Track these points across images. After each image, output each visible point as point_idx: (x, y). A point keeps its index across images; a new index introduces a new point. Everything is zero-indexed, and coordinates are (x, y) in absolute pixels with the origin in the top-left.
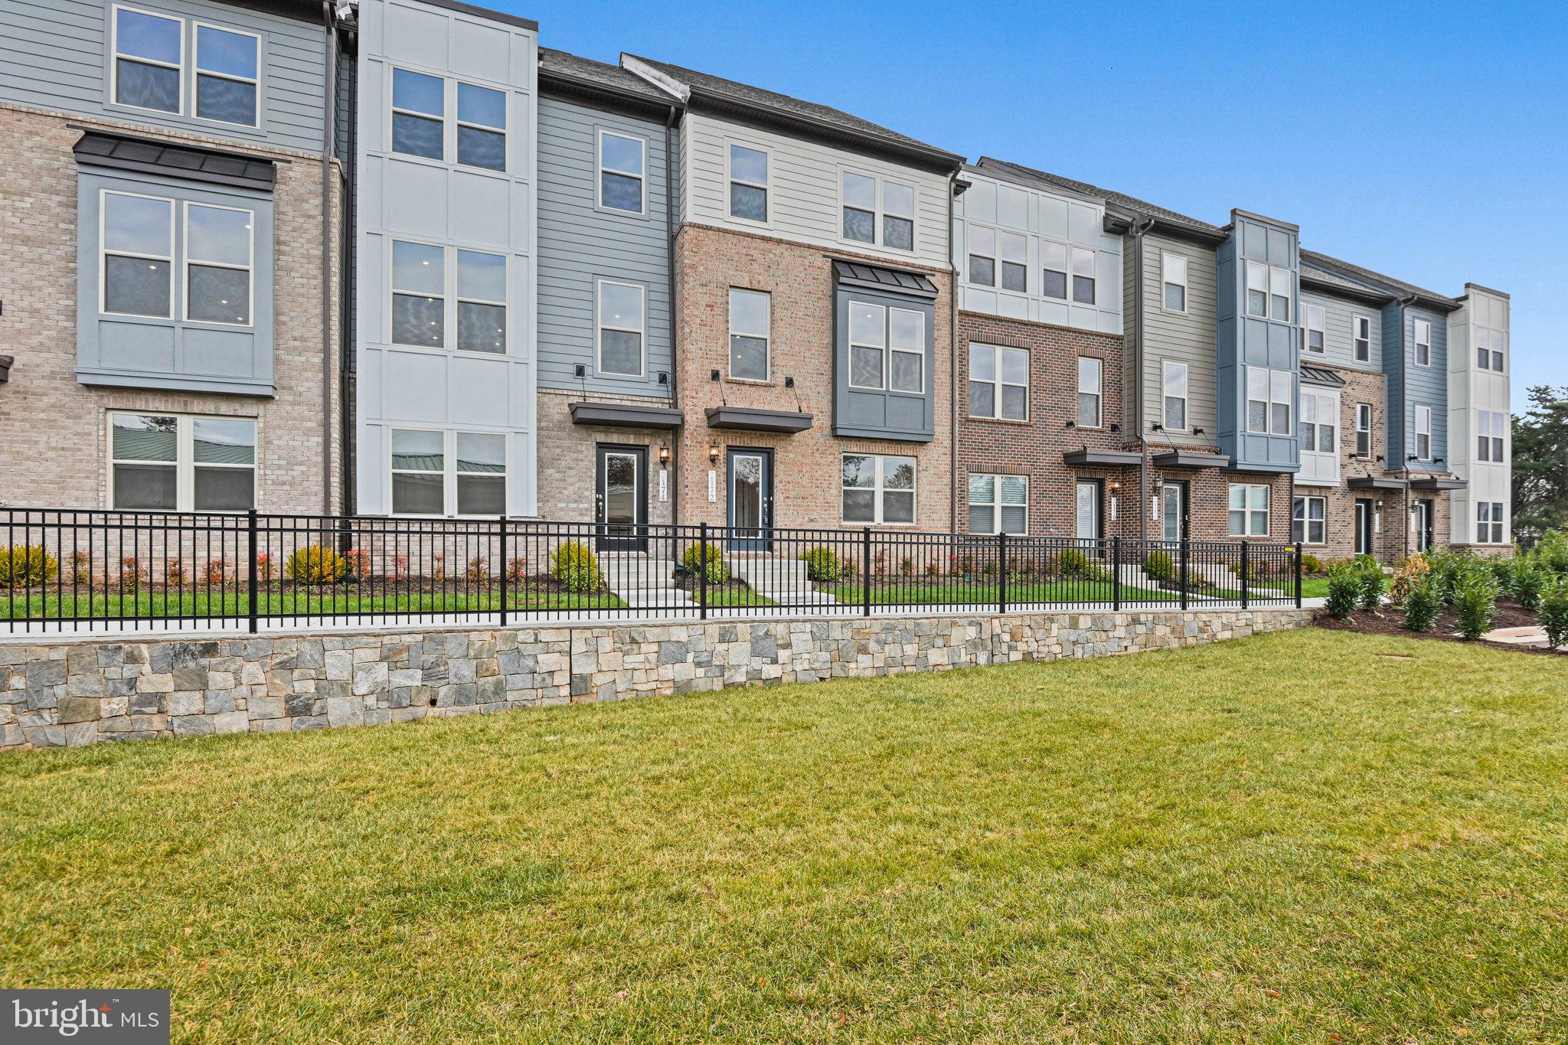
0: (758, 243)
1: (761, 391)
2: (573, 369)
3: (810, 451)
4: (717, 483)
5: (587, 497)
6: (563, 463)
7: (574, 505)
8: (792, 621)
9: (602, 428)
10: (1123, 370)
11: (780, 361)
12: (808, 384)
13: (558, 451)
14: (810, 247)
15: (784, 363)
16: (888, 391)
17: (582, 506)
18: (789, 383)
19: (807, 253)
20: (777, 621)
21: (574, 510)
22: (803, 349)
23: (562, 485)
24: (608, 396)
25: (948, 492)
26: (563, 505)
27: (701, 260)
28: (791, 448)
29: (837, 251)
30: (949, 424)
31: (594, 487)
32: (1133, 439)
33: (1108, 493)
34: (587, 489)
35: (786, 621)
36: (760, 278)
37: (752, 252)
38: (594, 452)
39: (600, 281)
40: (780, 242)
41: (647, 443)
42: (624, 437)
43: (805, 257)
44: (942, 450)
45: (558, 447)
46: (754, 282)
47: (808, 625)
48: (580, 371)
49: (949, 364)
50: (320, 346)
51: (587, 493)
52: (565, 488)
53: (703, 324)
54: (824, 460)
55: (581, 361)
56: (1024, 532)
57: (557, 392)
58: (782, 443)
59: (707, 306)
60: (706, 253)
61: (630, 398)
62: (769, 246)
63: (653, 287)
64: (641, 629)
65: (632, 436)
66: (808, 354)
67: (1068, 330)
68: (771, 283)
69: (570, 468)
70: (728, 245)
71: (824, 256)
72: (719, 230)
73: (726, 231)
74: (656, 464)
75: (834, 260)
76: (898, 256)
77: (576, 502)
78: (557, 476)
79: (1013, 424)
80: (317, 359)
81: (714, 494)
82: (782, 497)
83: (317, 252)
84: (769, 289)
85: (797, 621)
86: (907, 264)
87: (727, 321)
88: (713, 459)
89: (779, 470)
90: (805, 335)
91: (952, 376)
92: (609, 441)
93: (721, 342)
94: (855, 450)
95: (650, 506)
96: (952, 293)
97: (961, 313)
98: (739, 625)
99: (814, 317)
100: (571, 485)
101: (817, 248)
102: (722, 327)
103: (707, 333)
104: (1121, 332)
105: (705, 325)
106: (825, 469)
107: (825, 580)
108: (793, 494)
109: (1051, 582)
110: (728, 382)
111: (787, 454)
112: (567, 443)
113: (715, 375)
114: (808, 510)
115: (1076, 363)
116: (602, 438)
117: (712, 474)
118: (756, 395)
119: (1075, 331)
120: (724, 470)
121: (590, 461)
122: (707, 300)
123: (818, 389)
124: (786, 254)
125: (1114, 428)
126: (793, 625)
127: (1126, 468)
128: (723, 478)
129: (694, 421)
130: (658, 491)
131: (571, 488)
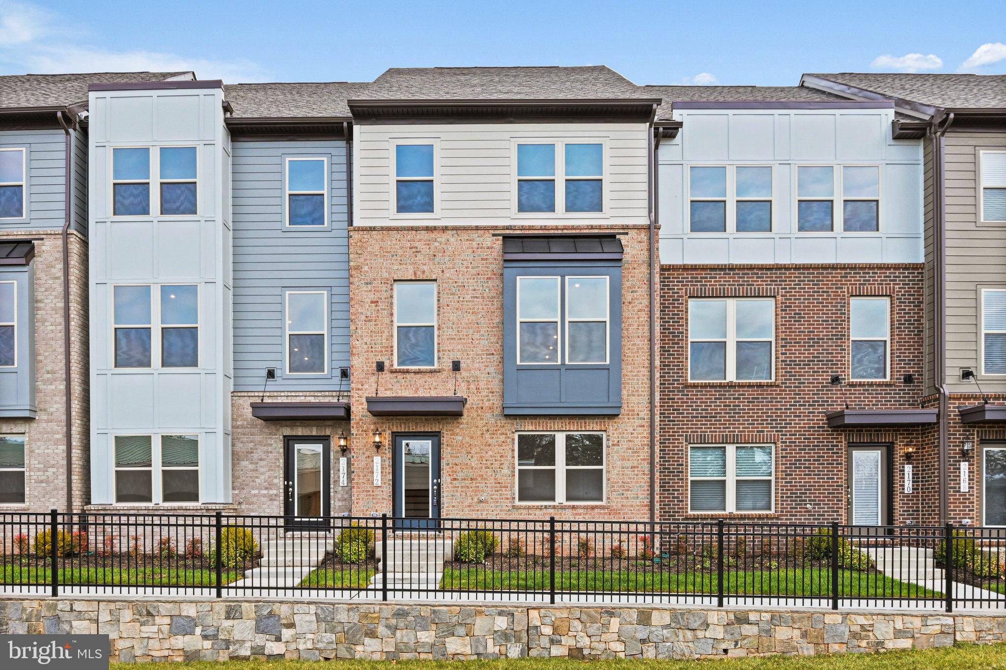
0: (423, 235)
1: (427, 377)
2: (264, 373)
3: (479, 433)
4: (382, 468)
5: (276, 484)
6: (255, 456)
7: (265, 492)
8: (298, 603)
9: (288, 423)
10: (923, 306)
11: (446, 346)
12: (477, 365)
13: (251, 445)
14: (477, 228)
15: (450, 348)
16: (563, 364)
17: (271, 492)
18: (456, 366)
19: (474, 235)
20: (281, 602)
21: (264, 496)
22: (471, 331)
23: (255, 474)
24: (293, 394)
25: (646, 467)
26: (256, 492)
27: (365, 260)
28: (458, 431)
29: (508, 228)
30: (647, 393)
31: (282, 475)
32: (933, 391)
33: (898, 459)
34: (276, 477)
35: (290, 602)
36: (425, 268)
37: (417, 244)
38: (281, 444)
39: (287, 293)
40: (445, 229)
41: (328, 433)
42: (307, 429)
43: (473, 240)
44: (638, 422)
45: (251, 442)
46: (419, 273)
47: (313, 608)
48: (271, 374)
49: (647, 328)
50: (64, 376)
51: (276, 481)
52: (257, 477)
53: (368, 320)
54: (494, 440)
55: (271, 365)
56: (770, 509)
57: (250, 394)
58: (449, 427)
59: (372, 302)
60: (370, 253)
61: (312, 394)
62: (433, 235)
63: (335, 291)
64: (155, 604)
65: (314, 429)
66: (476, 336)
67: (834, 267)
68: (435, 271)
69: (261, 460)
70: (392, 241)
71: (494, 235)
72: (382, 229)
73: (389, 229)
74: (337, 452)
75: (506, 238)
76: (584, 220)
77: (266, 488)
78: (251, 467)
79: (750, 386)
80: (62, 387)
81: (379, 478)
82: (449, 479)
83: (61, 305)
84: (434, 277)
85: (302, 603)
86: (592, 227)
87: (392, 314)
88: (378, 446)
89: (446, 452)
90: (473, 317)
91: (650, 340)
92: (294, 434)
93: (385, 335)
94: (530, 428)
95: (332, 490)
96: (650, 250)
97: (664, 269)
98: (244, 605)
99: (483, 298)
100: (262, 474)
101: (486, 229)
102: (387, 321)
103: (372, 328)
104: (922, 260)
105: (370, 321)
106: (497, 449)
107: (465, 562)
108: (460, 475)
109: (769, 569)
110: (392, 372)
111: (453, 436)
112: (258, 438)
113: (380, 367)
114: (477, 490)
115: (846, 305)
116: (288, 432)
117: (377, 460)
118: (422, 381)
119: (844, 267)
120: (389, 455)
121: (278, 453)
122: (372, 296)
123: (488, 370)
124: (452, 240)
125: (908, 379)
126: (296, 607)
127: (926, 428)
128: (388, 463)
129: (359, 410)
130: (339, 477)
131: (262, 477)
